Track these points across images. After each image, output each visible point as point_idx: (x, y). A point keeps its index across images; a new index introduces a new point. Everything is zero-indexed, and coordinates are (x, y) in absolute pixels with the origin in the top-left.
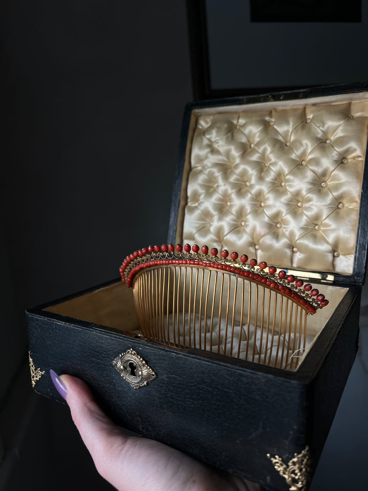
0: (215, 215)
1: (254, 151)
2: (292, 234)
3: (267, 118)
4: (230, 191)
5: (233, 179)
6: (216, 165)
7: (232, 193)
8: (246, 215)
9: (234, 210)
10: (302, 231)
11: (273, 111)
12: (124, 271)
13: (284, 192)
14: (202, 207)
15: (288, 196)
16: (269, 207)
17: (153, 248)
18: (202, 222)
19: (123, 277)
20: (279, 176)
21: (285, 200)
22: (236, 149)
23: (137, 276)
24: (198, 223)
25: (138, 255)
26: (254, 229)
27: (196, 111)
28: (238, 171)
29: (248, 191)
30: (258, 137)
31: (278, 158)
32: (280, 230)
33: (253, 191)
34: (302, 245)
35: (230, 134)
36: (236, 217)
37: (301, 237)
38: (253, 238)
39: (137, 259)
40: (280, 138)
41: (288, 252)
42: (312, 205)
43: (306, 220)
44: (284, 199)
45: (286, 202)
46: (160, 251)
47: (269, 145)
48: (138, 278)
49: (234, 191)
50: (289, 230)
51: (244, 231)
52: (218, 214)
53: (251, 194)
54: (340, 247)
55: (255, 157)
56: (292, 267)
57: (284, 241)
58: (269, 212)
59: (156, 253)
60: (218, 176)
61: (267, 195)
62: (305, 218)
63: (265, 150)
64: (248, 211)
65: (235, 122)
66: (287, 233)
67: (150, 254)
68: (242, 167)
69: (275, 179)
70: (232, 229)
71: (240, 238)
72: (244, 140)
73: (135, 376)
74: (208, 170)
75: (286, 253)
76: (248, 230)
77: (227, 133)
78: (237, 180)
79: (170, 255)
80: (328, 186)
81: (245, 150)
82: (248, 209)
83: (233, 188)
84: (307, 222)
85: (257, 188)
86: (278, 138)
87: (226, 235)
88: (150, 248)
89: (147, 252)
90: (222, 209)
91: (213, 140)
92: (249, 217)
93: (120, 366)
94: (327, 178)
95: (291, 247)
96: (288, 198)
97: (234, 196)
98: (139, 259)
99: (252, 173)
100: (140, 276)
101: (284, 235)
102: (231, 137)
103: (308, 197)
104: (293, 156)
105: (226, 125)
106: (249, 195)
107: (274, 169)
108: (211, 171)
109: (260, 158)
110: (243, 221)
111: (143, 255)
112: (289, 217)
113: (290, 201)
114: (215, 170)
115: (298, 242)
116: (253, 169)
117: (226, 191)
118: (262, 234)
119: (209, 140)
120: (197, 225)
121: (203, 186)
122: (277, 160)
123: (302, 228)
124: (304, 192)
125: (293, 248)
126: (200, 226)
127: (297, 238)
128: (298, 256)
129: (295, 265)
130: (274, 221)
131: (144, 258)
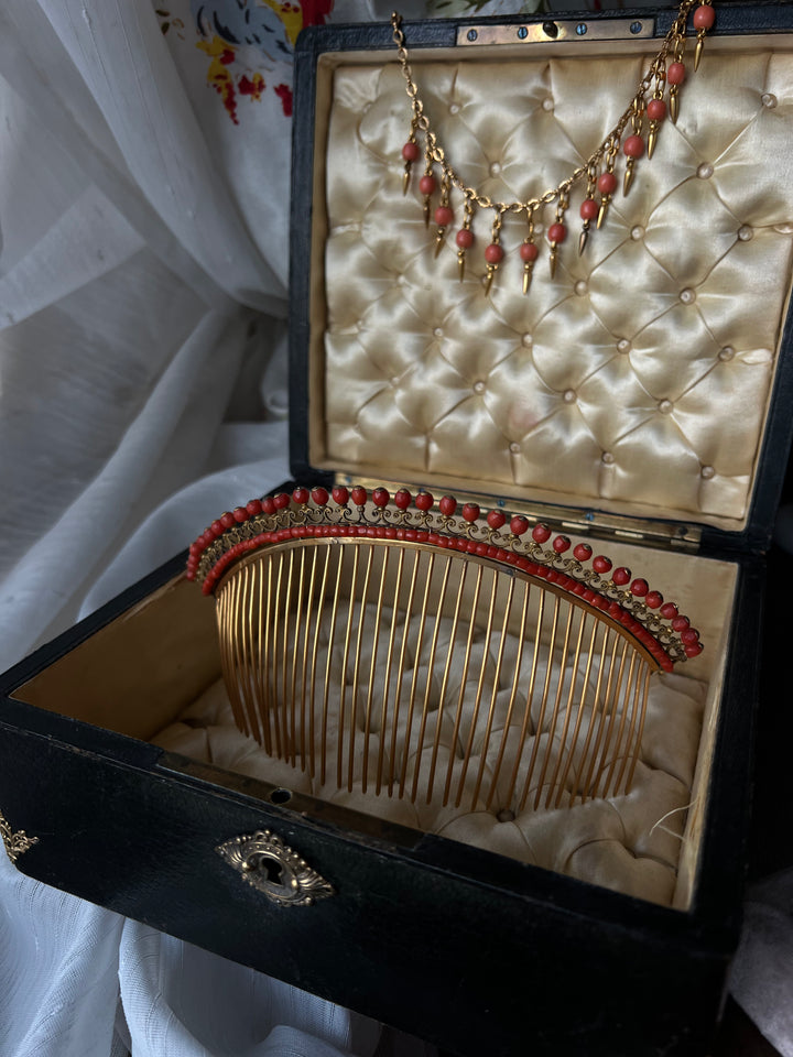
1: (501, 187)
8: (489, 369)
9: (450, 350)
13: (583, 311)
14: (367, 337)
20: (572, 266)
32: (573, 407)
34: (627, 451)
36: (458, 368)
37: (629, 434)
38: (505, 428)
43: (636, 382)
53: (496, 310)
54: (721, 459)
56: (600, 496)
57: (582, 432)
73: (279, 882)
80: (697, 303)
84: (640, 390)
93: (240, 864)
94: (697, 280)
95: (600, 451)
101: (581, 420)
106: (491, 314)
108: (389, 238)
110: (479, 381)
118: (530, 422)
125: (604, 453)
127: (618, 435)
129: (606, 494)
130: (558, 387)
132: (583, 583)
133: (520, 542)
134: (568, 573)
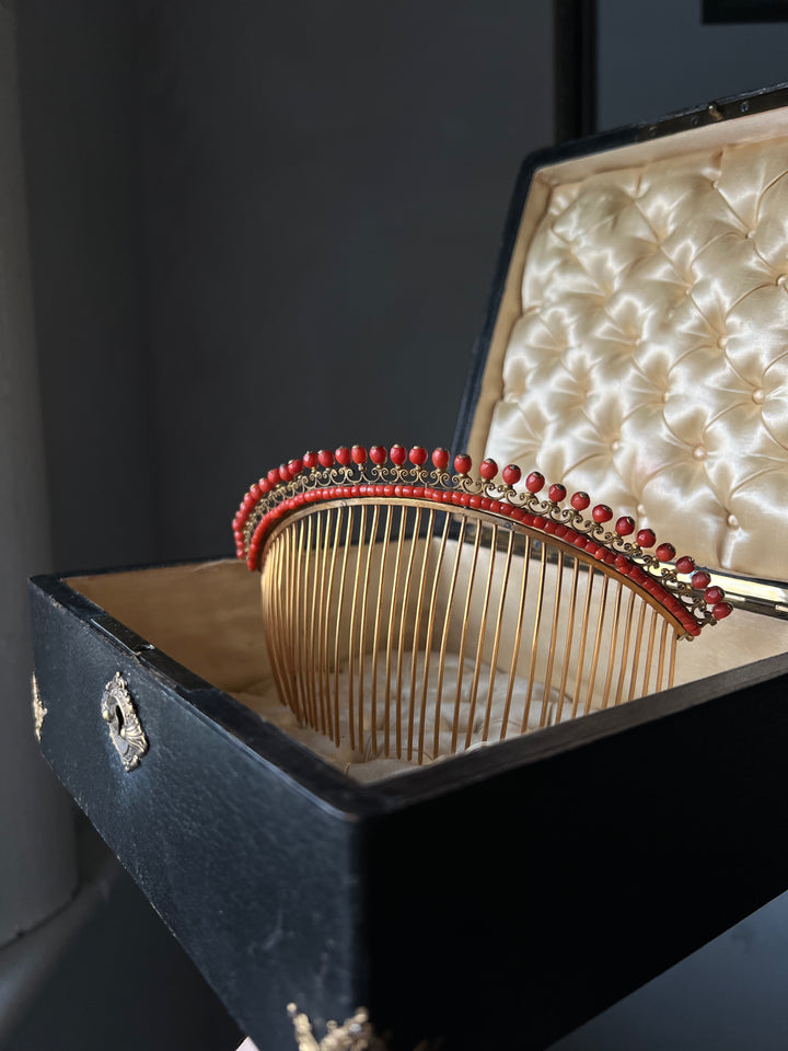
0: (549, 423)
1: (659, 257)
2: (724, 474)
3: (707, 171)
4: (589, 362)
5: (601, 330)
6: (568, 297)
7: (592, 368)
8: (620, 424)
9: (594, 410)
10: (748, 468)
11: (725, 149)
12: (242, 527)
13: (717, 362)
14: (525, 405)
15: (726, 370)
16: (675, 399)
17: (314, 456)
18: (524, 442)
19: (239, 543)
20: (713, 319)
21: (717, 381)
22: (617, 256)
23: (273, 537)
24: (511, 444)
25: (278, 480)
26: (633, 459)
27: (544, 171)
28: (615, 311)
29: (631, 361)
30: (674, 220)
31: (712, 269)
32: (700, 463)
33: (643, 361)
34: (743, 504)
35: (609, 219)
36: (596, 427)
37: (745, 484)
38: (628, 483)
39: (274, 489)
40: (731, 218)
41: (711, 524)
42: (782, 395)
43: (764, 435)
44: (714, 379)
45: (717, 386)
46: (332, 463)
47: (695, 240)
48: (275, 541)
49: (599, 360)
50: (717, 463)
51: (611, 464)
52: (558, 419)
53: (637, 368)
55: (660, 273)
56: (722, 567)
57: (703, 493)
58: (674, 416)
59: (321, 469)
60: (568, 326)
61: (674, 370)
62: (761, 429)
63: (686, 251)
64: (625, 413)
65: (630, 190)
66: (712, 473)
67: (307, 473)
68: (625, 299)
69: (701, 327)
70: (583, 457)
71: (599, 482)
72: (642, 233)
74: (550, 312)
75: (704, 525)
76: (620, 461)
77: (603, 217)
78: (611, 332)
79: (356, 475)
81: (640, 256)
82: (626, 407)
83: (596, 354)
84: (766, 441)
85: (653, 351)
86: (724, 219)
87: (568, 471)
88: (306, 458)
89: (301, 469)
90: (570, 407)
91: (571, 236)
92: (626, 427)
95: (723, 511)
96: (724, 377)
97: (595, 375)
98: (281, 489)
99: (646, 313)
100: (279, 536)
101: (704, 479)
102: (610, 225)
103: (774, 372)
104: (752, 263)
105: (603, 199)
106: (632, 372)
107: (702, 302)
108: (555, 313)
109: (671, 274)
110: (614, 439)
111: (291, 477)
112: (719, 429)
113: (730, 386)
114: (563, 310)
115: (735, 496)
116: (647, 304)
117: (581, 361)
118: (649, 471)
119: (562, 237)
120: (510, 448)
121: (535, 352)
122: (710, 276)
123: (751, 459)
124: (764, 361)
125: (729, 514)
126: (516, 451)
127: (734, 485)
128: (738, 537)
129: (727, 563)
130: (688, 440)
131: (292, 486)
132: (585, 534)
133: (514, 493)
134: (568, 525)
